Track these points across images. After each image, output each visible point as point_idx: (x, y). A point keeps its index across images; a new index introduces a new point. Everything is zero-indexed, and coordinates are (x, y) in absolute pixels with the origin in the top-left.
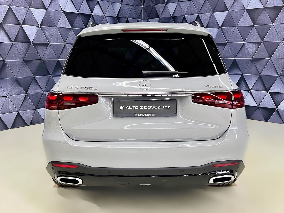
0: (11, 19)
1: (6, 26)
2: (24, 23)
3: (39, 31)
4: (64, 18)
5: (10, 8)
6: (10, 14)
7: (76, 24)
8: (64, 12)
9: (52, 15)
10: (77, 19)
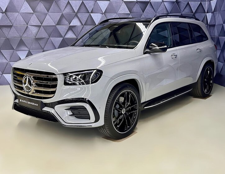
0: (83, 9)
1: (79, 15)
2: (92, 12)
3: (103, 17)
4: (124, 6)
5: (83, 2)
6: (83, 6)
7: (134, 10)
8: (124, 1)
9: (114, 5)
10: (136, 6)
